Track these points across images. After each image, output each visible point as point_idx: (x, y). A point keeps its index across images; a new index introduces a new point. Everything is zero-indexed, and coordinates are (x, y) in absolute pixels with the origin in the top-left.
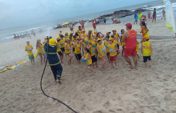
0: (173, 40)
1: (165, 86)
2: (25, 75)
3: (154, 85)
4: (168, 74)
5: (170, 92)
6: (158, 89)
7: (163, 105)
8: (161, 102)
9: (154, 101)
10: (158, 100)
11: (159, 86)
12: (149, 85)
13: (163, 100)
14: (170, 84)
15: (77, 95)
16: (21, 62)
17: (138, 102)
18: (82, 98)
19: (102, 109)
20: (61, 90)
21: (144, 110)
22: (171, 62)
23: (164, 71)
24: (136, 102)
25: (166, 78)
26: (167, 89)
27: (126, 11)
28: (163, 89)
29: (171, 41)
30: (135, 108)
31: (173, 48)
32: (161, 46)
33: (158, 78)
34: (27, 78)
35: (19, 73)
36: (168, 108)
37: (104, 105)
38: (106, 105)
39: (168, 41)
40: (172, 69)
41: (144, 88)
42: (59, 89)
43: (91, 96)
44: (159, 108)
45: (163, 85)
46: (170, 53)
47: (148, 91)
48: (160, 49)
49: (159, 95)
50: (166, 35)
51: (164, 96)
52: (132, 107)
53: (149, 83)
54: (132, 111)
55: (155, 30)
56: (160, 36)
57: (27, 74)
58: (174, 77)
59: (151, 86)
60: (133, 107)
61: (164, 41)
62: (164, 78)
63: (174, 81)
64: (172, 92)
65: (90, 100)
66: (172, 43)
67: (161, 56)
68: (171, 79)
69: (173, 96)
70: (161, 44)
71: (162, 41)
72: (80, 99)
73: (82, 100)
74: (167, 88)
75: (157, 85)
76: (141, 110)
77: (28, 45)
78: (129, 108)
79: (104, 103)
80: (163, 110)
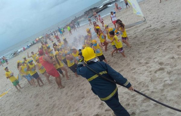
0: (144, 24)
1: (149, 69)
2: (10, 106)
3: (138, 71)
4: (148, 57)
5: (154, 73)
6: (143, 74)
7: (151, 87)
8: (149, 85)
9: (143, 86)
10: (146, 84)
11: (143, 71)
12: (134, 73)
13: (150, 83)
14: (152, 66)
15: (70, 107)
16: (3, 94)
17: (129, 93)
18: (76, 108)
19: (98, 111)
20: (53, 108)
21: (136, 98)
22: (148, 45)
23: (144, 55)
24: (127, 93)
25: (147, 61)
26: (150, 72)
27: (95, 8)
28: (148, 72)
29: (142, 25)
30: (128, 99)
31: (146, 31)
32: (135, 32)
33: (140, 63)
34: (14, 108)
35: (3, 107)
36: (156, 89)
37: (99, 107)
38: (101, 107)
39: (140, 26)
40: (150, 51)
41: (130, 77)
42: (51, 108)
43: (84, 103)
44: (149, 91)
45: (146, 68)
46: (144, 36)
47: (135, 79)
48: (135, 36)
49: (145, 79)
50: (136, 21)
51: (150, 78)
52: (124, 100)
53: (134, 71)
54: (126, 103)
55: (126, 20)
56: (132, 23)
57: (12, 104)
58: (153, 58)
59: (136, 73)
60: (126, 99)
61: (136, 27)
62: (145, 62)
63: (154, 61)
64: (155, 72)
65: (85, 107)
66: (144, 27)
67: (137, 42)
68: (152, 61)
69: (157, 76)
70: (135, 31)
71: (135, 28)
72: (74, 110)
73: (76, 110)
74: (150, 70)
75: (141, 70)
76: (133, 99)
77: (8, 71)
78: (123, 101)
79: (98, 105)
80: (152, 92)
